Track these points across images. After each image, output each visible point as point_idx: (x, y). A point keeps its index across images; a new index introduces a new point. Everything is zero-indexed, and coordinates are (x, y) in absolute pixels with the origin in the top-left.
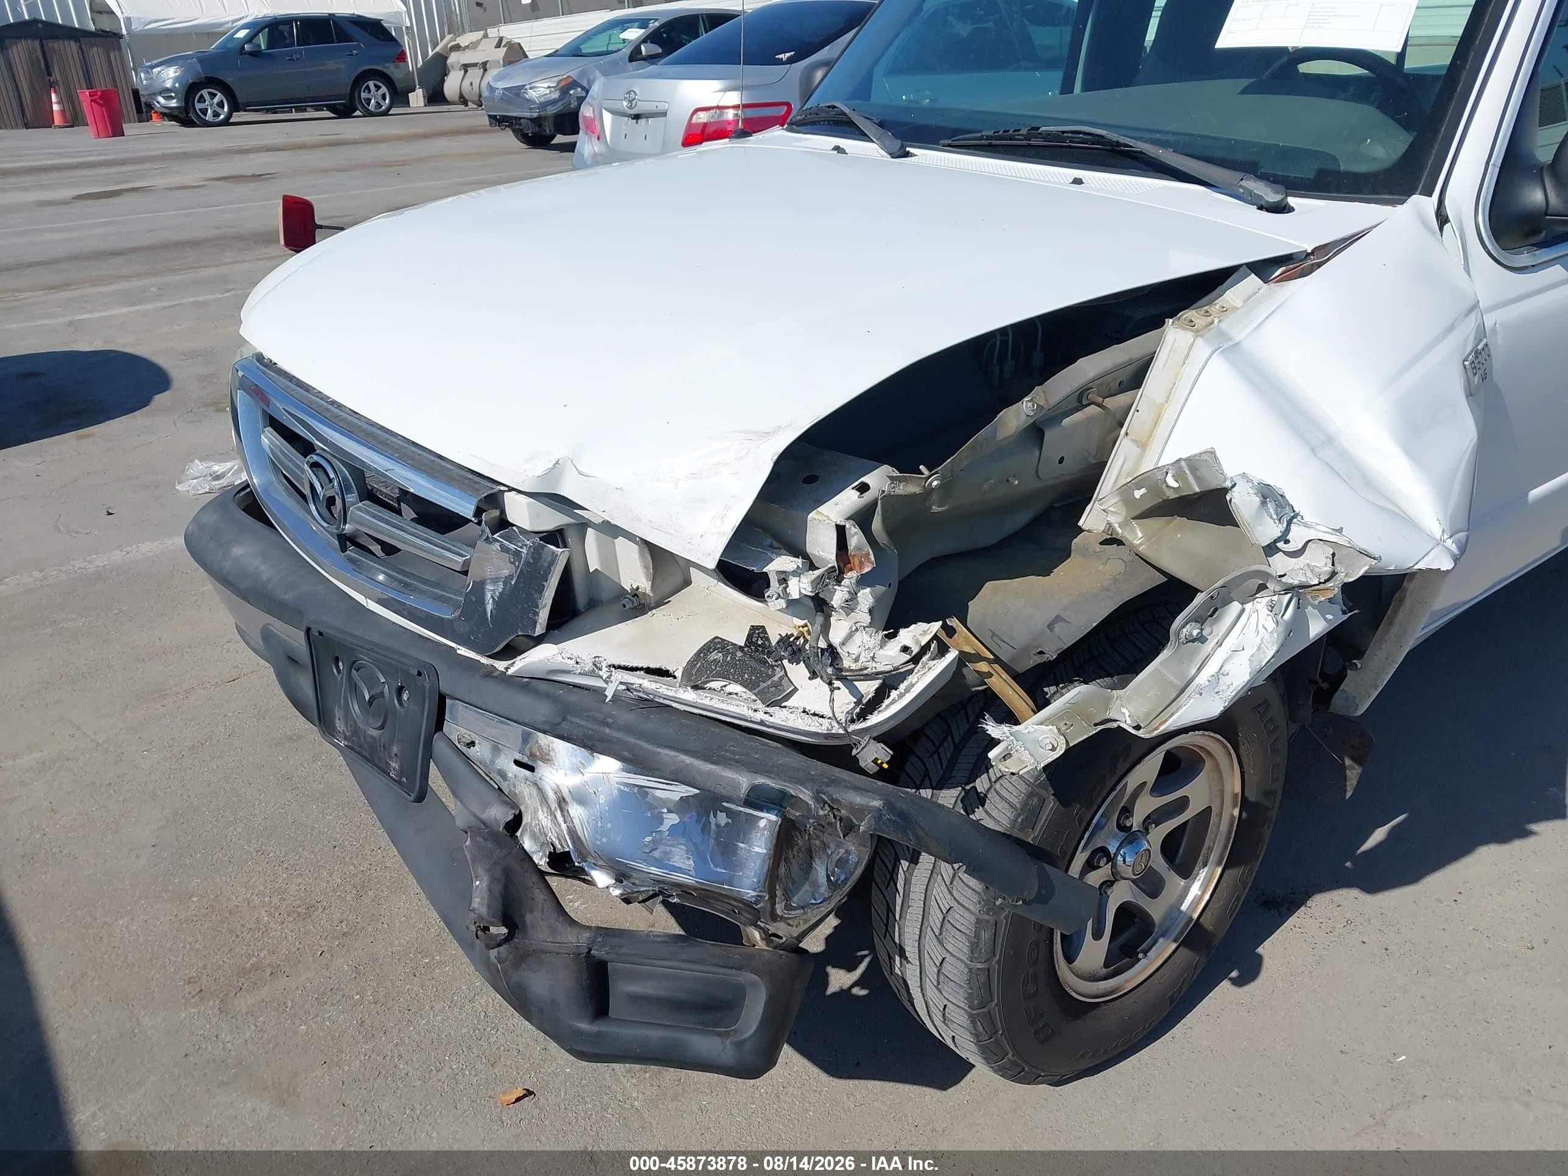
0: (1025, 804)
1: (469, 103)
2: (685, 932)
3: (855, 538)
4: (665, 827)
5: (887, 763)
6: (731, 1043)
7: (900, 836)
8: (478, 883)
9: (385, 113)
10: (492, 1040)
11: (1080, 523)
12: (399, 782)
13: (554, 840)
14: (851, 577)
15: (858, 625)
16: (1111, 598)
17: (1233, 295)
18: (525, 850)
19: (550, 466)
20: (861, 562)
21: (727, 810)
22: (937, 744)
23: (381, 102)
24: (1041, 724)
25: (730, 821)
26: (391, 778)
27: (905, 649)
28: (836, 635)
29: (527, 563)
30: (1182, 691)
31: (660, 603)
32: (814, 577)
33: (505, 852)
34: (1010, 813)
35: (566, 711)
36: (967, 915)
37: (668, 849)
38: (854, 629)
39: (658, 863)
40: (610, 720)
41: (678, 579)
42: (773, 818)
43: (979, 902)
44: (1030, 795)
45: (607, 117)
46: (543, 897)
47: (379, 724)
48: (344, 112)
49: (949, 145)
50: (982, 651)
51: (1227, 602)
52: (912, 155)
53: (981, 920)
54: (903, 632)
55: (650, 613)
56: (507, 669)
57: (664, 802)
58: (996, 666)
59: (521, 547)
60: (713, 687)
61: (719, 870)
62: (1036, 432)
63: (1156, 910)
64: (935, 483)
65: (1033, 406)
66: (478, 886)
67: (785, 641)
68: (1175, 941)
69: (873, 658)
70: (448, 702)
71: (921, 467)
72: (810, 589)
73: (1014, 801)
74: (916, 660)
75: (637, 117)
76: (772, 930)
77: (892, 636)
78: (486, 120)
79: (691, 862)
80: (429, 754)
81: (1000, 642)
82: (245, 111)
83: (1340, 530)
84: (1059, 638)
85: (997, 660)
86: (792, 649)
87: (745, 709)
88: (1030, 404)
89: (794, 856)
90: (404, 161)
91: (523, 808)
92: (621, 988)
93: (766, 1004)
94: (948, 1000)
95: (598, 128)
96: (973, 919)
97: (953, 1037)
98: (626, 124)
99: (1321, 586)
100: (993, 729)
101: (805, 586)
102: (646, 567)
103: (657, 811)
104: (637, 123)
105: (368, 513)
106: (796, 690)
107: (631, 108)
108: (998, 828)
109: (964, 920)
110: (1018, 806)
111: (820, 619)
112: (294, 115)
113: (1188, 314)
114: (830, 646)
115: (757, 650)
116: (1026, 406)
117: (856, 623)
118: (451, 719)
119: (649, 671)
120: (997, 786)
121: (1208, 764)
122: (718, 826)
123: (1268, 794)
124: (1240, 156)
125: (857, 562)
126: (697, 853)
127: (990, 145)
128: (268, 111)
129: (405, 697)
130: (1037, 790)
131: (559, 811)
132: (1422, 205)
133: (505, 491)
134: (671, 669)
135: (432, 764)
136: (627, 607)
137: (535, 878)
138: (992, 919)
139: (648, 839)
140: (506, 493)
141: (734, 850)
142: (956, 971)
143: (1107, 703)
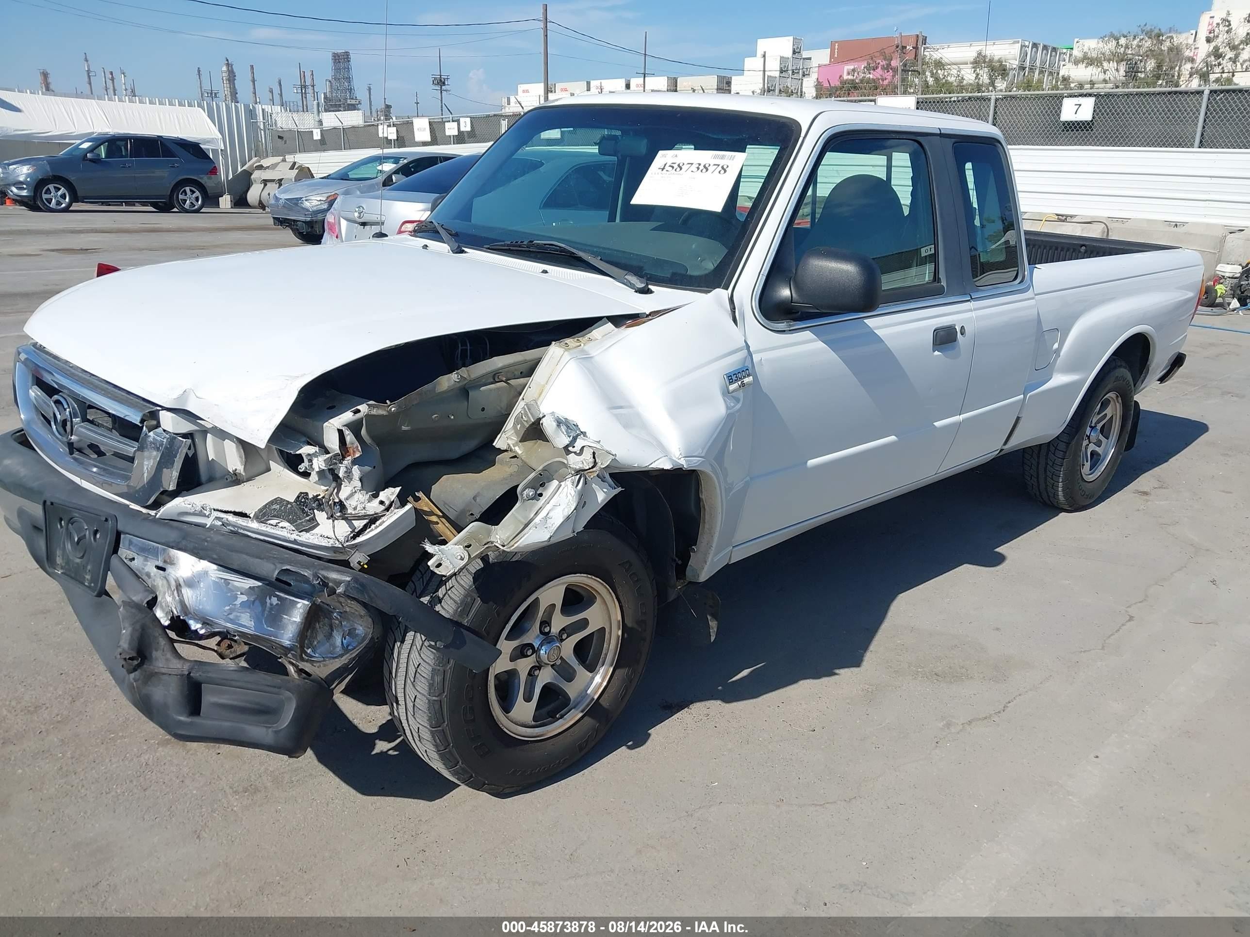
0: (462, 601)
1: (266, 208)
2: (248, 664)
3: (349, 437)
4: (238, 602)
5: (366, 564)
6: (272, 731)
7: (359, 596)
8: (124, 631)
9: (197, 211)
10: (147, 777)
11: (494, 444)
12: (89, 587)
13: (173, 608)
14: (348, 461)
15: (356, 489)
16: (507, 484)
17: (597, 333)
18: (156, 617)
19: (182, 393)
20: (354, 452)
21: (277, 596)
22: (423, 573)
23: (195, 203)
24: (456, 545)
25: (279, 603)
26: (85, 585)
27: (382, 503)
28: (343, 495)
29: (166, 448)
30: (526, 525)
31: (249, 479)
32: (325, 458)
33: (143, 616)
34: (454, 606)
35: (185, 536)
36: (427, 667)
37: (239, 614)
38: (354, 491)
39: (232, 621)
40: (209, 539)
41: (263, 467)
42: (306, 603)
43: (434, 658)
44: (466, 596)
45: (344, 223)
46: (164, 642)
47: (80, 556)
48: (165, 206)
49: (489, 249)
50: (435, 510)
51: (550, 480)
52: (466, 252)
53: (435, 670)
54: (381, 493)
55: (242, 484)
56: (156, 514)
57: (238, 589)
58: (443, 520)
59: (163, 439)
60: (271, 523)
61: (269, 628)
62: (464, 391)
63: (572, 690)
64: (393, 409)
65: (458, 376)
66: (124, 634)
67: (315, 498)
68: (582, 711)
69: (364, 508)
70: (122, 536)
71: (387, 401)
72: (324, 465)
73: (457, 599)
74: (387, 509)
75: (364, 224)
76: (301, 666)
77: (376, 496)
78: (271, 221)
79: (253, 623)
80: (107, 568)
81: (448, 507)
82: (83, 202)
83: (599, 442)
84: (480, 505)
85: (445, 516)
86: (319, 503)
87: (286, 533)
88: (456, 375)
89: (320, 627)
90: (204, 246)
91: (158, 594)
92: (208, 698)
93: (295, 709)
94: (419, 724)
95: (337, 230)
96: (430, 669)
97: (426, 751)
98: (356, 229)
99: (591, 470)
100: (429, 548)
101: (321, 463)
102: (241, 457)
103: (234, 593)
104: (364, 228)
105: (85, 428)
106: (318, 524)
107: (359, 217)
108: (447, 616)
109: (426, 671)
110: (459, 602)
111: (334, 484)
112: (124, 208)
113: (568, 341)
114: (340, 501)
115: (300, 504)
116: (454, 376)
117: (354, 488)
118: (123, 546)
119: (236, 514)
120: (449, 592)
121: (598, 600)
122: (271, 604)
123: (640, 622)
124: (635, 263)
125: (351, 451)
126: (258, 620)
127: (510, 249)
128: (103, 204)
129: (98, 536)
130: (471, 593)
131: (176, 591)
132: (722, 294)
133: (159, 410)
134: (248, 513)
135: (109, 572)
136: (228, 480)
137: (160, 631)
138: (441, 669)
139: (228, 608)
140: (160, 412)
141: (281, 619)
142: (422, 703)
143: (489, 534)
